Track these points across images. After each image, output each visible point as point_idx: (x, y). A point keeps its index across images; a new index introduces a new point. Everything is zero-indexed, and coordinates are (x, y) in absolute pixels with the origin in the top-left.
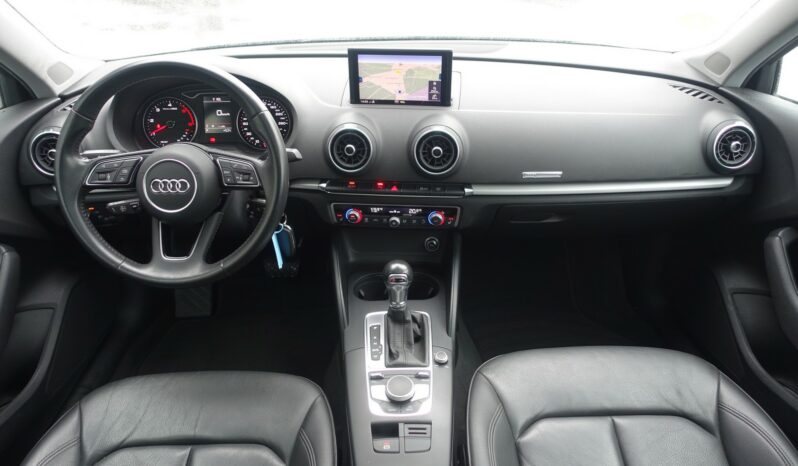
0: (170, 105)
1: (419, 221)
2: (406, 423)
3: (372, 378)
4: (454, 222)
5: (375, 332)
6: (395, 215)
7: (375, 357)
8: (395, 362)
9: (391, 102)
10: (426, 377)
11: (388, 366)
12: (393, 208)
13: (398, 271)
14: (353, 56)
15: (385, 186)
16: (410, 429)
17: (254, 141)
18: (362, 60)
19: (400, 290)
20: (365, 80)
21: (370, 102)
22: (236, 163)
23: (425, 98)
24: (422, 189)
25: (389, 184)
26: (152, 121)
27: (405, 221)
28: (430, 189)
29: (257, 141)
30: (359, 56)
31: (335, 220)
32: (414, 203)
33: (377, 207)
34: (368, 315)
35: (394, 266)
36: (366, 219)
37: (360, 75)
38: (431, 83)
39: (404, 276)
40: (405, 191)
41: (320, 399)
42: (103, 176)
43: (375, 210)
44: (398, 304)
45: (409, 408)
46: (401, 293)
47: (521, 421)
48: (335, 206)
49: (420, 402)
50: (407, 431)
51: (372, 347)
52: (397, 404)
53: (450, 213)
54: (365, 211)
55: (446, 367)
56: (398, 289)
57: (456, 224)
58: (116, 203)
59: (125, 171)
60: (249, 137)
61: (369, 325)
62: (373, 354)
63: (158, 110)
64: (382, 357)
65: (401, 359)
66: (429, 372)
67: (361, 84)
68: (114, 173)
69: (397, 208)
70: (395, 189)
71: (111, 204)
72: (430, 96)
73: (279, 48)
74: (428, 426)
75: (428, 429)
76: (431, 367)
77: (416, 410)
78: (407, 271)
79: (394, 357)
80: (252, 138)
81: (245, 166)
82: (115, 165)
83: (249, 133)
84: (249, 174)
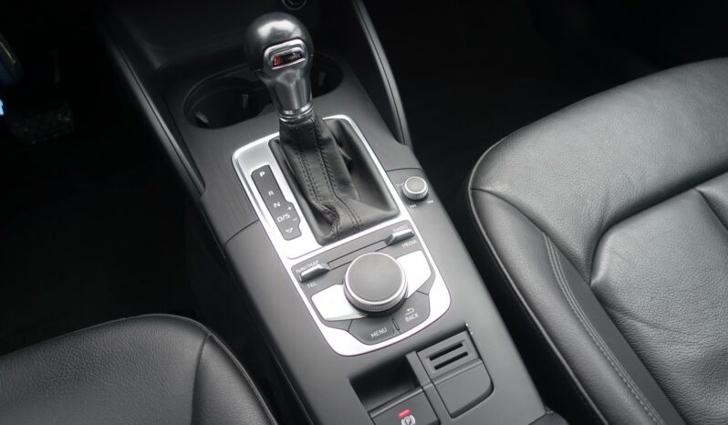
2: (419, 348)
3: (306, 280)
5: (265, 181)
7: (290, 232)
8: (335, 230)
10: (409, 237)
11: (324, 242)
13: (278, 37)
16: (432, 358)
19: (293, 79)
34: (237, 154)
35: (265, 30)
39: (296, 45)
44: (297, 112)
45: (409, 314)
46: (297, 86)
49: (423, 292)
50: (430, 365)
51: (274, 213)
52: (376, 316)
55: (430, 202)
56: (289, 78)
61: (246, 172)
62: (282, 227)
64: (304, 226)
65: (345, 220)
66: (405, 222)
74: (462, 336)
75: (467, 347)
76: (405, 213)
77: (425, 312)
78: (298, 33)
79: (323, 218)
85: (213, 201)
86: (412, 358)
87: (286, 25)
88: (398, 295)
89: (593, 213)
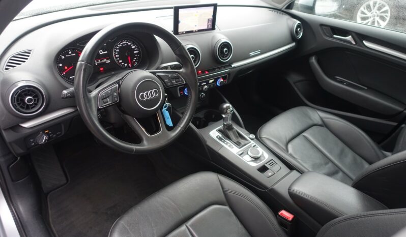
0: (70, 53)
1: (214, 85)
3: (240, 155)
5: (220, 139)
6: (205, 85)
7: (231, 147)
8: (241, 146)
9: (192, 32)
10: (255, 145)
11: (240, 148)
12: (203, 82)
14: (177, 10)
18: (181, 11)
20: (181, 22)
21: (182, 33)
23: (206, 27)
24: (216, 70)
25: (203, 72)
26: (61, 65)
27: (208, 87)
28: (219, 69)
29: (126, 65)
31: (179, 95)
32: (211, 77)
34: (211, 133)
35: (225, 106)
37: (179, 20)
38: (209, 20)
39: (231, 109)
40: (211, 72)
41: (219, 176)
42: (106, 100)
45: (262, 158)
48: (179, 88)
49: (262, 154)
50: (269, 166)
51: (226, 144)
52: (256, 159)
53: (224, 78)
55: (256, 139)
56: (228, 116)
57: (227, 83)
59: (115, 94)
60: (121, 63)
61: (214, 137)
62: (229, 146)
63: (63, 57)
64: (233, 146)
65: (243, 144)
67: (179, 25)
68: (111, 97)
69: (205, 82)
70: (207, 73)
72: (208, 26)
74: (272, 161)
75: (274, 162)
76: (252, 142)
77: (265, 158)
78: (231, 106)
79: (238, 144)
80: (123, 64)
81: (175, 75)
82: (109, 92)
83: (120, 61)
84: (178, 78)
85: (209, 144)
86: (266, 165)
87: (228, 105)
88: (259, 155)
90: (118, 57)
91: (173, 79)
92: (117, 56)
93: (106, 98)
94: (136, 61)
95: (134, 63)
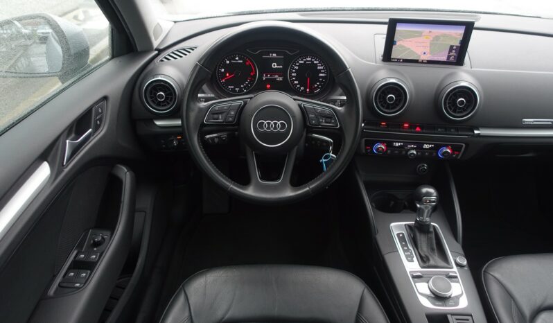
0: (237, 58)
1: (430, 154)
2: (453, 314)
3: (414, 277)
4: (457, 155)
5: (402, 239)
6: (413, 149)
7: (411, 260)
8: (427, 264)
9: (416, 61)
10: (456, 277)
11: (422, 267)
12: (411, 144)
13: (429, 194)
14: (393, 24)
15: (409, 127)
16: (457, 319)
17: (300, 88)
18: (400, 28)
19: (427, 209)
20: (398, 43)
21: (398, 61)
22: (320, 109)
23: (444, 58)
24: (439, 130)
25: (412, 126)
26: (223, 70)
27: (419, 154)
28: (446, 130)
29: (302, 88)
30: (398, 24)
31: (364, 151)
32: (428, 141)
33: (398, 142)
34: (392, 225)
35: (425, 190)
36: (389, 151)
37: (395, 40)
38: (451, 48)
39: (433, 198)
40: (427, 131)
41: (366, 291)
42: (216, 116)
43: (397, 144)
44: (424, 218)
45: (451, 302)
47: (527, 312)
48: (365, 140)
49: (458, 297)
50: (455, 320)
51: (404, 251)
52: (438, 298)
53: (454, 149)
54: (389, 145)
55: (466, 268)
56: (426, 208)
57: (459, 157)
58: (211, 136)
59: (233, 113)
60: (296, 85)
61: (395, 232)
62: (407, 256)
63: (228, 62)
64: (415, 259)
65: (432, 262)
66: (455, 272)
67: (394, 47)
68: (225, 114)
69: (414, 144)
70: (418, 129)
71: (208, 136)
72: (449, 57)
73: (302, 15)
74: (469, 318)
75: (471, 320)
76: (455, 269)
77: (457, 304)
78: (435, 194)
79: (424, 260)
80: (298, 86)
81: (327, 111)
82: (225, 108)
83: (296, 82)
84: (331, 118)
85: (380, 239)
86: (449, 316)
87: (432, 190)
88: (448, 294)
89: (538, 301)
90: (294, 77)
91: (323, 117)
92: (293, 74)
93: (217, 114)
94: (318, 87)
95: (316, 89)
